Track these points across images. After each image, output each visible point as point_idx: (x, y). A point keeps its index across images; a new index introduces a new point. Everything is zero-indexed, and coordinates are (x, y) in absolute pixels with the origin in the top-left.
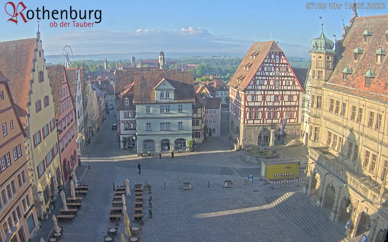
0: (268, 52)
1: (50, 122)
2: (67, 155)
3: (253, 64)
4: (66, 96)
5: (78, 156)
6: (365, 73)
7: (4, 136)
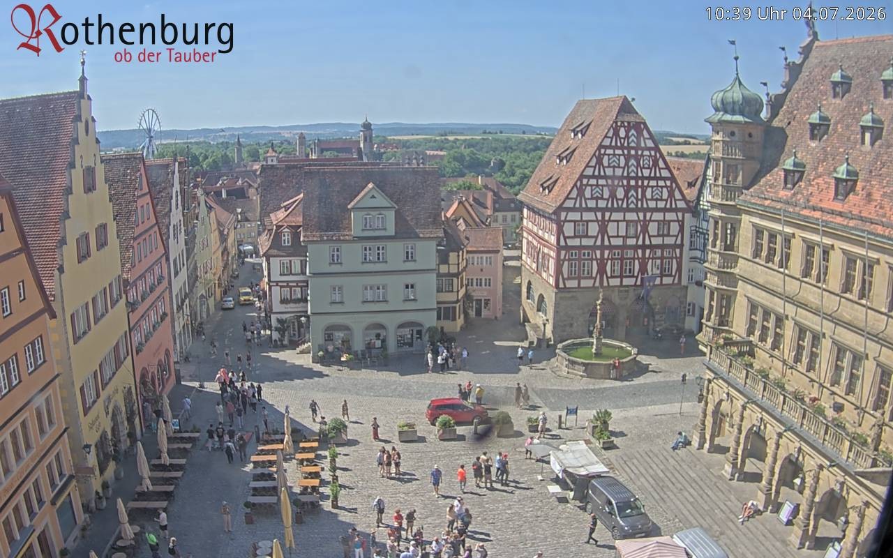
0: (612, 122)
1: (110, 285)
2: (149, 360)
3: (577, 151)
4: (148, 225)
5: (175, 363)
6: (835, 170)
7: (5, 317)
